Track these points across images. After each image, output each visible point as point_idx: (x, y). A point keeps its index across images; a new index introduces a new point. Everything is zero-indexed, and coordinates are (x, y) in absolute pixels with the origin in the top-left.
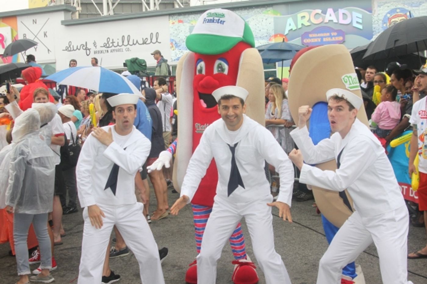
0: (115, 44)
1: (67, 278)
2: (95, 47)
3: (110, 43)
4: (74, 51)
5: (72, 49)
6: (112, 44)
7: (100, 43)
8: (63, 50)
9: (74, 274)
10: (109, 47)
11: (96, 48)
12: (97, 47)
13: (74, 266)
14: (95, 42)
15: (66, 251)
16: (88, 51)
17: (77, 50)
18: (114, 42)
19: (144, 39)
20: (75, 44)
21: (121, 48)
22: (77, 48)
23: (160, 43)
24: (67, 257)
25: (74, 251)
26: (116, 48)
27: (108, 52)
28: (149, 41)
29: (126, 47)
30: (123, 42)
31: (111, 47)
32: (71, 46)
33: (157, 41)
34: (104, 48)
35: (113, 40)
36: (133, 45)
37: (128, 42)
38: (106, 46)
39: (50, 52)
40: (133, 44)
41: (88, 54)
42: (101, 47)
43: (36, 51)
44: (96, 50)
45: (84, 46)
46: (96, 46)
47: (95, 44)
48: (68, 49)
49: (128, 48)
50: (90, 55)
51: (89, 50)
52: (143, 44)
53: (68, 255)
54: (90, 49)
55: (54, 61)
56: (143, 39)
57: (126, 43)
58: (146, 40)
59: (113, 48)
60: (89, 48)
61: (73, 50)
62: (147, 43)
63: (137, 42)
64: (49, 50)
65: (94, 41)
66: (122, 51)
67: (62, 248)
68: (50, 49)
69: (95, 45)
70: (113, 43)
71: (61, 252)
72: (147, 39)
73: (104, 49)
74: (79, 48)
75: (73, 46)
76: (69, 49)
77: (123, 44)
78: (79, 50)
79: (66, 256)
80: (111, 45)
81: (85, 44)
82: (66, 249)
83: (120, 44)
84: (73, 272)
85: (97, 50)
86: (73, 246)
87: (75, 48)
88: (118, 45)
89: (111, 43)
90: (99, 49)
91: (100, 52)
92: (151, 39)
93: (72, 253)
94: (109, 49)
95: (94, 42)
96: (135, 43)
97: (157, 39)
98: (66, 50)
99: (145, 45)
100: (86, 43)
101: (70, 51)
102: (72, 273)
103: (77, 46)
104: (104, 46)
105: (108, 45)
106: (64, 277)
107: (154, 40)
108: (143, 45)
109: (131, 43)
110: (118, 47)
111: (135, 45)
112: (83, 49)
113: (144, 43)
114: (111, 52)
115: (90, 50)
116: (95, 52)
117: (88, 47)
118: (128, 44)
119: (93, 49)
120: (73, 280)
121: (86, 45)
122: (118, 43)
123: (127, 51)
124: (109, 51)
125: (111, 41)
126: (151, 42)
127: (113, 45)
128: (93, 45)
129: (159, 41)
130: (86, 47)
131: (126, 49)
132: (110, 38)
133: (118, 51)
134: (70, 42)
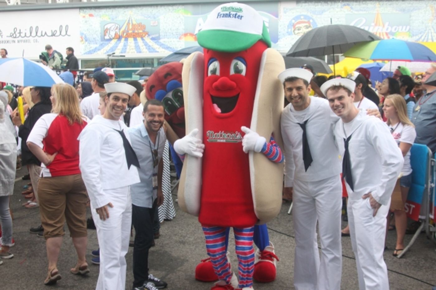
0: (23, 35)
2: (1, 37)
3: (17, 33)
10: (15, 37)
12: (3, 37)
14: (1, 32)
18: (22, 33)
19: (53, 31)
21: (29, 38)
23: (69, 36)
26: (23, 39)
27: (14, 42)
28: (58, 33)
29: (34, 38)
30: (31, 33)
31: (19, 37)
33: (66, 34)
34: (11, 38)
35: (20, 30)
36: (42, 37)
37: (37, 33)
38: (12, 36)
40: (42, 35)
42: (7, 36)
49: (36, 40)
52: (52, 36)
56: (52, 31)
57: (34, 34)
58: (55, 32)
59: (20, 38)
62: (56, 35)
63: (46, 33)
66: (30, 42)
70: (20, 33)
73: (11, 39)
77: (31, 35)
80: (18, 35)
83: (28, 34)
85: (3, 39)
88: (25, 36)
89: (18, 33)
90: (5, 38)
91: (6, 42)
92: (61, 32)
94: (16, 40)
96: (43, 34)
97: (66, 32)
99: (54, 37)
104: (11, 36)
105: (14, 35)
107: (63, 33)
108: (51, 37)
109: (39, 34)
110: (26, 38)
113: (53, 35)
114: (18, 42)
116: (1, 42)
118: (36, 35)
122: (25, 34)
123: (34, 42)
124: (16, 41)
125: (18, 31)
126: (60, 34)
127: (20, 35)
129: (68, 33)
131: (34, 40)
132: (17, 28)
133: (25, 41)
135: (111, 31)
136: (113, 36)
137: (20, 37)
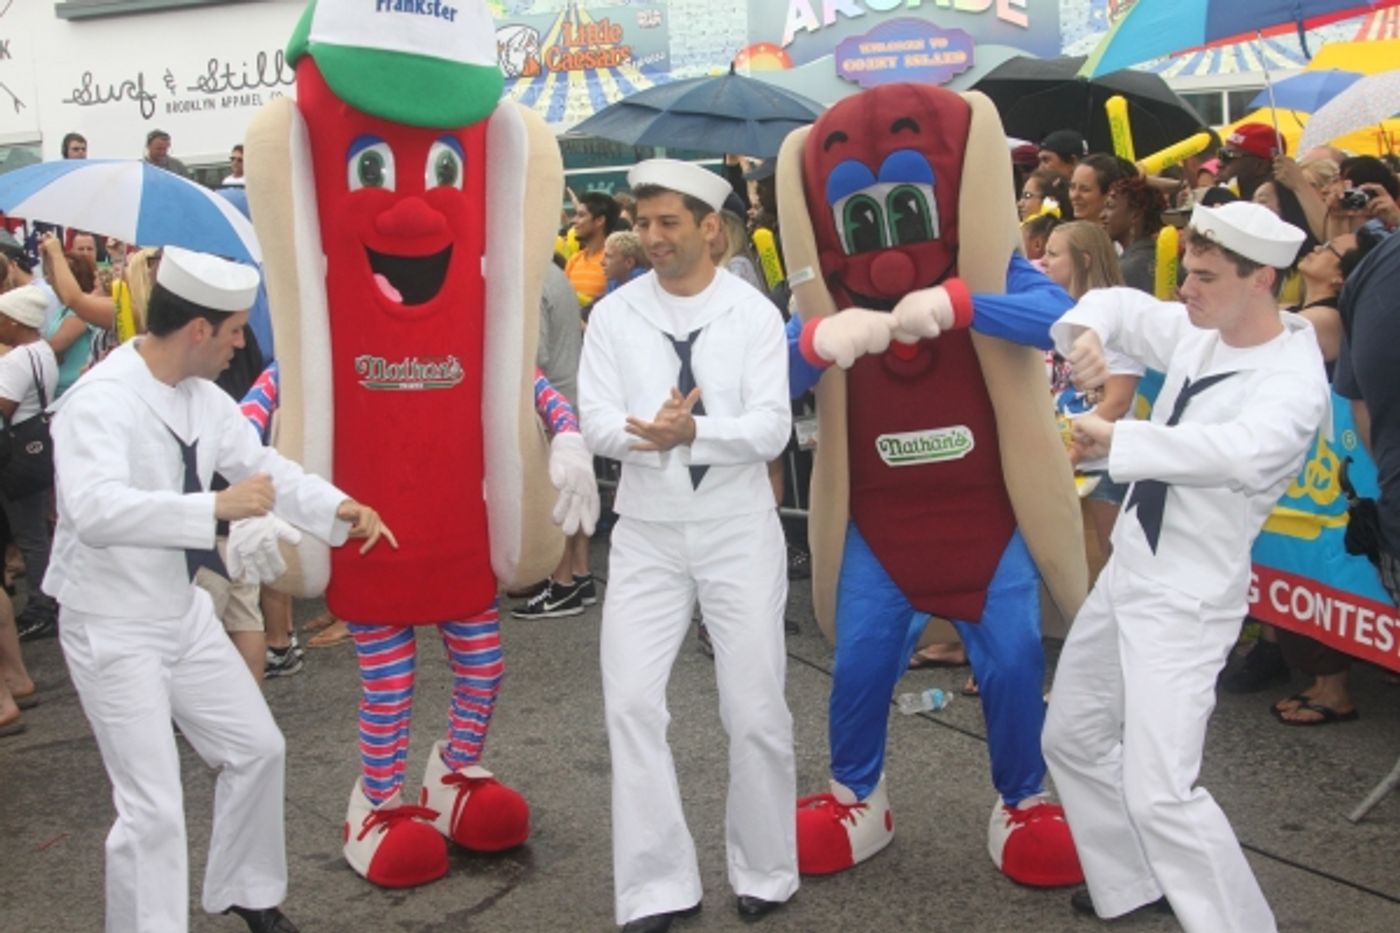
0: (237, 81)
1: (30, 838)
2: (169, 91)
3: (217, 76)
4: (100, 105)
5: (94, 98)
6: (225, 79)
7: (186, 78)
8: (66, 101)
9: (53, 824)
10: (214, 90)
11: (173, 93)
12: (177, 90)
13: (56, 799)
14: (170, 76)
15: (34, 753)
16: (147, 105)
17: (112, 100)
18: (233, 74)
20: (103, 82)
21: (255, 91)
22: (111, 95)
24: (36, 773)
25: (60, 755)
26: (238, 94)
27: (212, 104)
29: (271, 89)
30: (261, 73)
31: (223, 89)
32: (92, 89)
34: (200, 92)
35: (228, 66)
37: (279, 72)
38: (205, 88)
39: (20, 107)
41: (147, 113)
42: (190, 89)
44: (171, 99)
45: (133, 86)
46: (172, 88)
47: (168, 80)
48: (82, 97)
50: (154, 117)
51: (150, 98)
53: (42, 765)
54: (155, 97)
55: (39, 139)
57: (270, 75)
59: (229, 92)
60: (151, 93)
61: (99, 100)
64: (17, 102)
65: (168, 70)
66: (261, 104)
67: (24, 744)
68: (20, 98)
69: (171, 84)
70: (228, 75)
71: (19, 756)
73: (201, 96)
74: (117, 93)
75: (98, 88)
76: (86, 96)
77: (261, 80)
78: (118, 99)
79: (35, 768)
80: (222, 83)
81: (136, 82)
82: (35, 747)
83: (253, 79)
84: (51, 819)
85: (176, 99)
86: (60, 737)
87: (104, 95)
88: (245, 84)
89: (223, 76)
90: (182, 95)
91: (188, 106)
93: (55, 760)
94: (217, 98)
95: (165, 73)
98: (75, 100)
100: (141, 77)
101: (88, 103)
102: (47, 823)
103: (112, 88)
104: (200, 87)
105: (211, 84)
106: (22, 835)
109: (287, 75)
110: (246, 91)
112: (131, 97)
114: (225, 104)
115: (154, 100)
116: (172, 108)
117: (149, 89)
118: (279, 79)
119: (163, 97)
120: (47, 846)
121: (141, 84)
122: (245, 76)
124: (218, 103)
125: (222, 70)
127: (229, 83)
128: (164, 83)
130: (141, 92)
131: (272, 94)
132: (219, 61)
133: (245, 101)
134: (87, 74)
135: (512, 53)
136: (520, 68)
137: (229, 89)
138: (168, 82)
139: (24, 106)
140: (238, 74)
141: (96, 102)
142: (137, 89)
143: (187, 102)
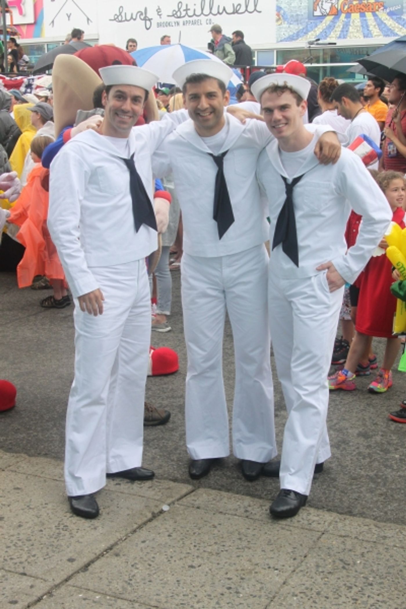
0: (190, 13)
2: (159, 16)
3: (182, 10)
4: (126, 22)
5: (124, 19)
6: (185, 12)
7: (167, 11)
8: (111, 20)
10: (180, 17)
11: (160, 18)
12: (162, 16)
14: (159, 9)
16: (148, 23)
17: (132, 20)
18: (189, 9)
19: (235, 6)
20: (128, 11)
21: (199, 18)
22: (132, 18)
23: (260, 12)
26: (191, 19)
27: (178, 24)
28: (243, 9)
29: (207, 17)
30: (202, 10)
31: (184, 17)
32: (123, 14)
33: (255, 10)
34: (173, 17)
35: (187, 5)
36: (218, 15)
37: (211, 9)
38: (176, 16)
39: (89, 22)
40: (219, 13)
41: (148, 27)
42: (168, 16)
43: (69, 19)
44: (160, 21)
45: (142, 14)
46: (160, 15)
47: (159, 11)
48: (118, 18)
49: (210, 20)
50: (151, 28)
51: (150, 20)
52: (233, 13)
54: (152, 19)
55: (97, 38)
56: (233, 5)
57: (206, 11)
58: (239, 7)
59: (187, 18)
60: (150, 18)
61: (126, 20)
62: (240, 11)
63: (224, 9)
64: (88, 19)
65: (159, 7)
66: (201, 24)
68: (89, 18)
69: (160, 13)
70: (187, 10)
72: (239, 5)
73: (173, 19)
74: (134, 17)
75: (125, 14)
76: (120, 18)
77: (202, 13)
78: (135, 20)
80: (184, 13)
81: (143, 12)
83: (198, 12)
85: (162, 21)
87: (128, 18)
88: (194, 14)
89: (184, 10)
90: (165, 19)
91: (168, 24)
92: (247, 7)
94: (181, 21)
95: (157, 8)
96: (221, 11)
97: (255, 6)
98: (115, 19)
99: (236, 14)
100: (146, 9)
101: (121, 21)
103: (132, 15)
104: (173, 15)
105: (179, 14)
107: (251, 8)
108: (232, 15)
109: (214, 11)
110: (195, 18)
111: (221, 14)
112: (141, 19)
113: (236, 12)
114: (184, 24)
115: (152, 21)
116: (159, 25)
117: (149, 16)
118: (211, 13)
119: (156, 20)
121: (146, 13)
122: (195, 10)
123: (207, 24)
124: (181, 23)
125: (184, 7)
126: (246, 10)
127: (187, 13)
128: (156, 13)
129: (258, 9)
130: (146, 17)
131: (207, 20)
132: (183, 2)
133: (194, 23)
134: (121, 7)
135: (324, 3)
136: (328, 11)
137: (187, 16)
138: (158, 12)
139: (91, 21)
140: (191, 9)
141: (124, 21)
142: (144, 15)
143: (167, 22)
